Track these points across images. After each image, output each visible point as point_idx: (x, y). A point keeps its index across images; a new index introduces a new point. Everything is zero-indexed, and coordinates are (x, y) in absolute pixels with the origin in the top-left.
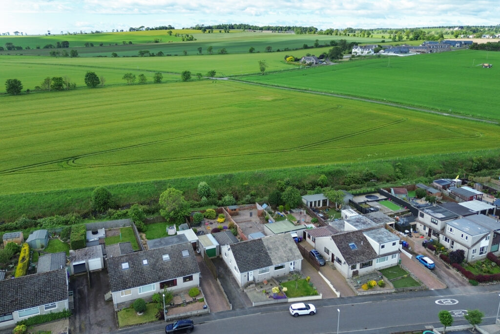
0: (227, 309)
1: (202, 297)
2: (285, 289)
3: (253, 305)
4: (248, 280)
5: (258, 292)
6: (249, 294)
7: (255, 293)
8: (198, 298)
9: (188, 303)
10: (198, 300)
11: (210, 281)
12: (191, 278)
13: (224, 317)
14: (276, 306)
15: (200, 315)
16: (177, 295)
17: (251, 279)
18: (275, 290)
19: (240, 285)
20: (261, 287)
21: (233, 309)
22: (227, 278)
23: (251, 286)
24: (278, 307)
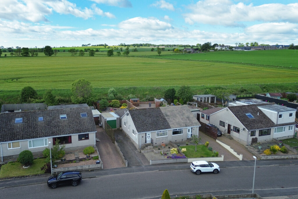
0: (122, 166)
1: (97, 155)
2: (184, 150)
3: (151, 164)
4: (146, 142)
5: (155, 153)
6: (146, 155)
7: (153, 154)
8: (93, 156)
9: (81, 160)
10: (92, 157)
11: (108, 145)
12: (87, 137)
13: (118, 173)
14: (175, 166)
15: (92, 170)
16: (71, 153)
17: (149, 141)
18: (174, 151)
19: (137, 148)
20: (159, 149)
21: (129, 165)
22: (125, 142)
23: (149, 147)
24: (177, 166)
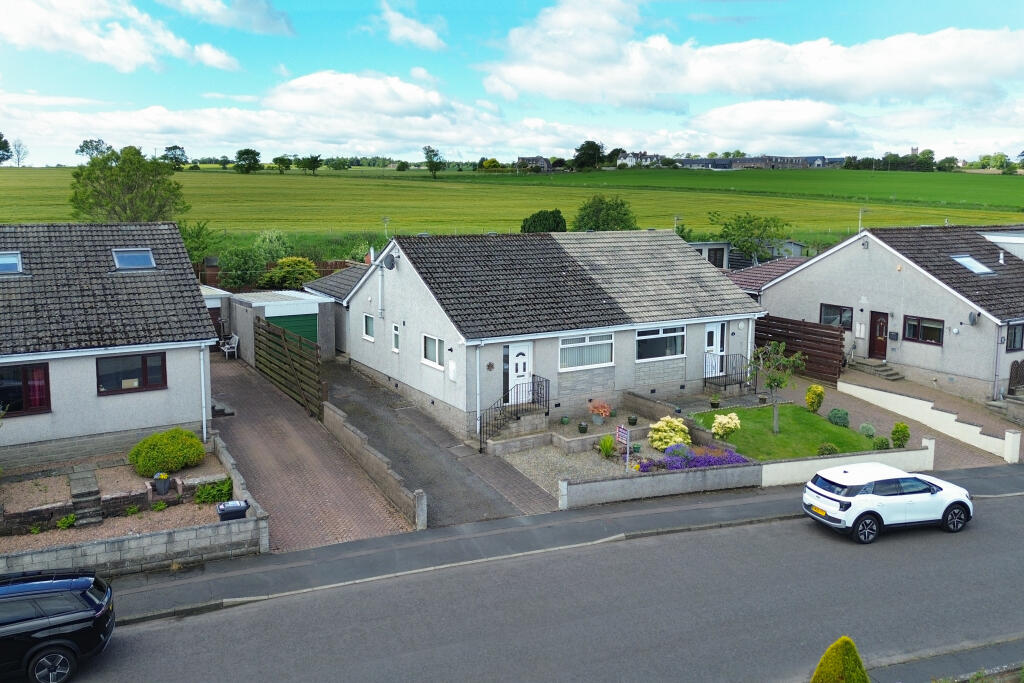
0: (394, 525)
1: (224, 476)
2: (727, 420)
3: (563, 504)
4: (506, 399)
5: (569, 452)
6: (519, 462)
7: (553, 455)
8: (194, 479)
9: (115, 509)
10: (191, 489)
11: (287, 427)
12: (152, 374)
13: (370, 568)
14: (701, 506)
15: (195, 565)
16: (47, 473)
17: (521, 394)
18: (670, 430)
19: (460, 430)
20: (583, 430)
21: (432, 523)
22: (381, 412)
23: (526, 420)
24: (718, 507)
